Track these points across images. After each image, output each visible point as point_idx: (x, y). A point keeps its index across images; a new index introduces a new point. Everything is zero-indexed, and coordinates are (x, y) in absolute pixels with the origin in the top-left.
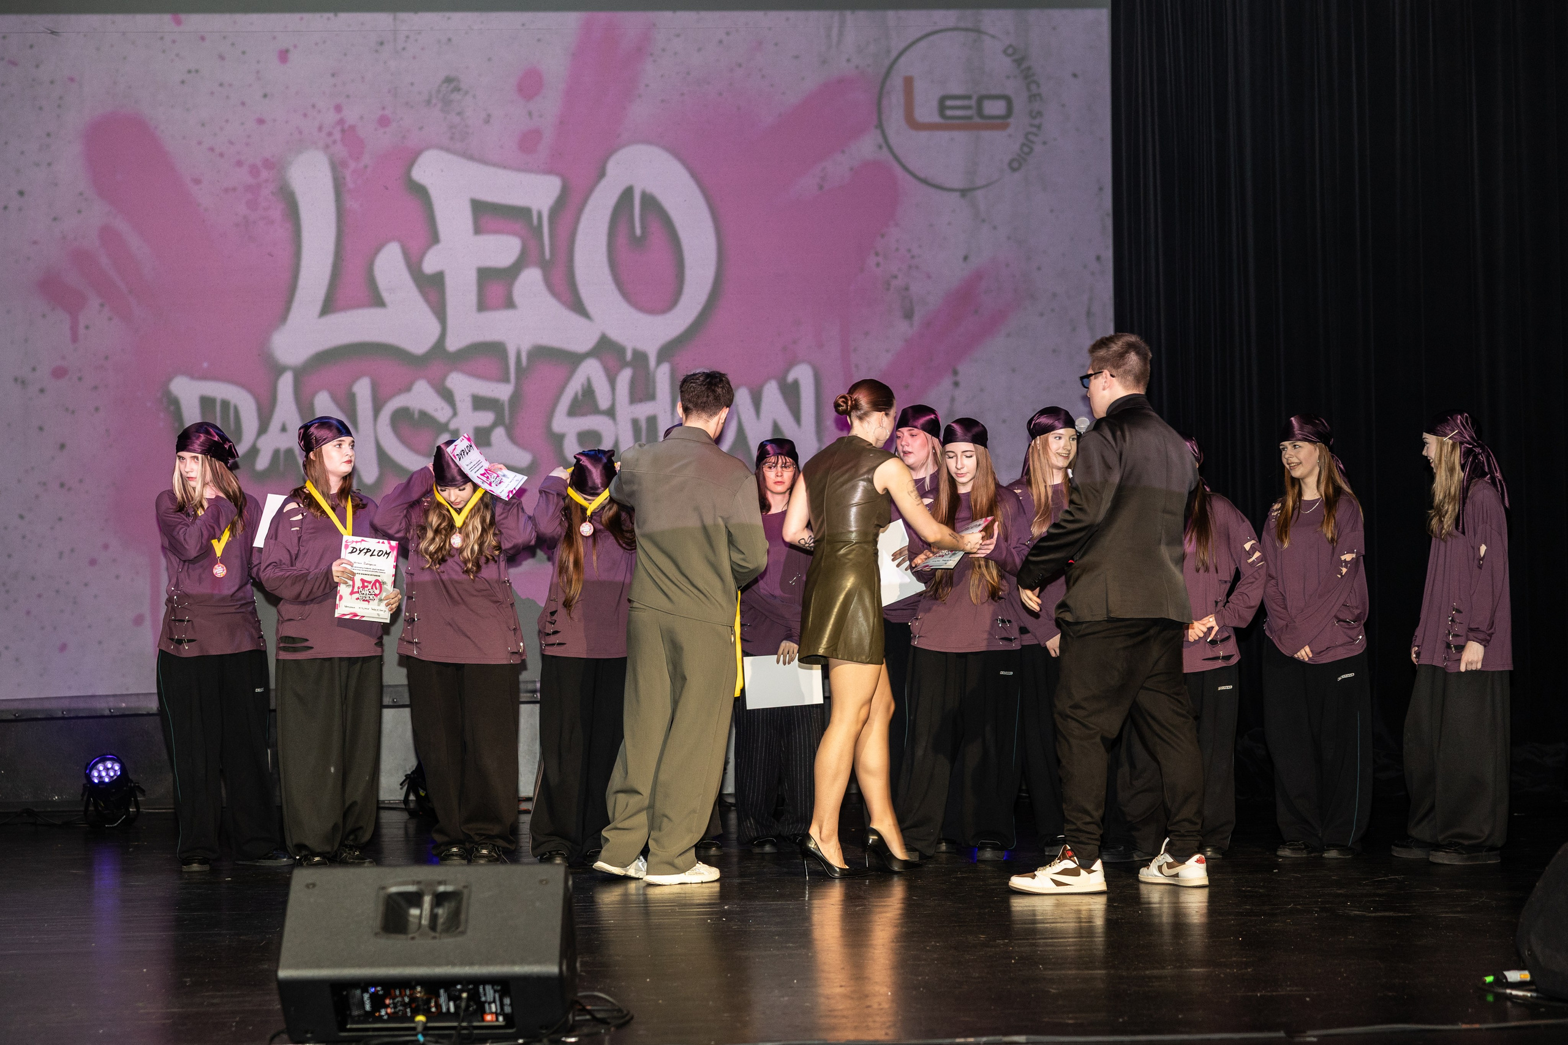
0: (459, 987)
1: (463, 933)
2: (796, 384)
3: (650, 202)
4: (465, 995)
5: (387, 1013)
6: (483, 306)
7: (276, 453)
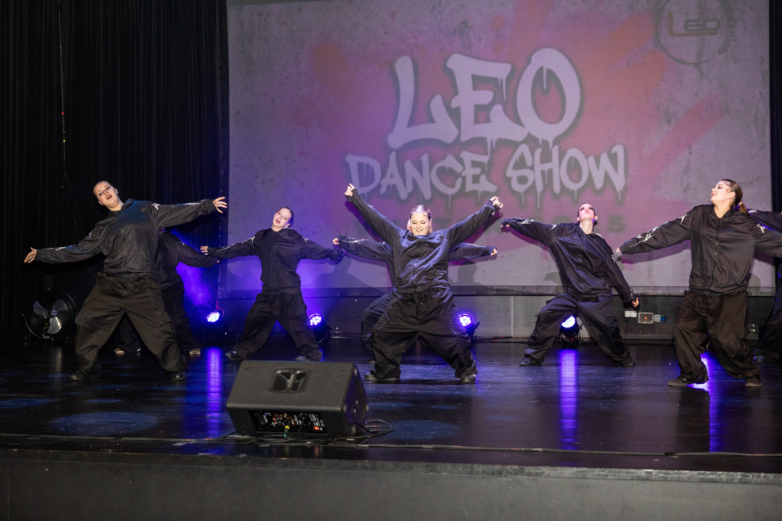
0: (301, 414)
1: (304, 391)
2: (616, 154)
3: (551, 73)
4: (304, 418)
5: (275, 424)
6: (477, 121)
7: (389, 186)
